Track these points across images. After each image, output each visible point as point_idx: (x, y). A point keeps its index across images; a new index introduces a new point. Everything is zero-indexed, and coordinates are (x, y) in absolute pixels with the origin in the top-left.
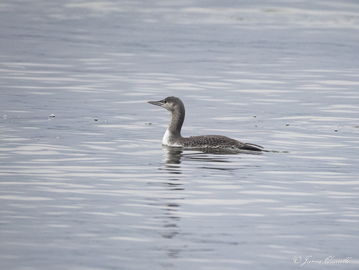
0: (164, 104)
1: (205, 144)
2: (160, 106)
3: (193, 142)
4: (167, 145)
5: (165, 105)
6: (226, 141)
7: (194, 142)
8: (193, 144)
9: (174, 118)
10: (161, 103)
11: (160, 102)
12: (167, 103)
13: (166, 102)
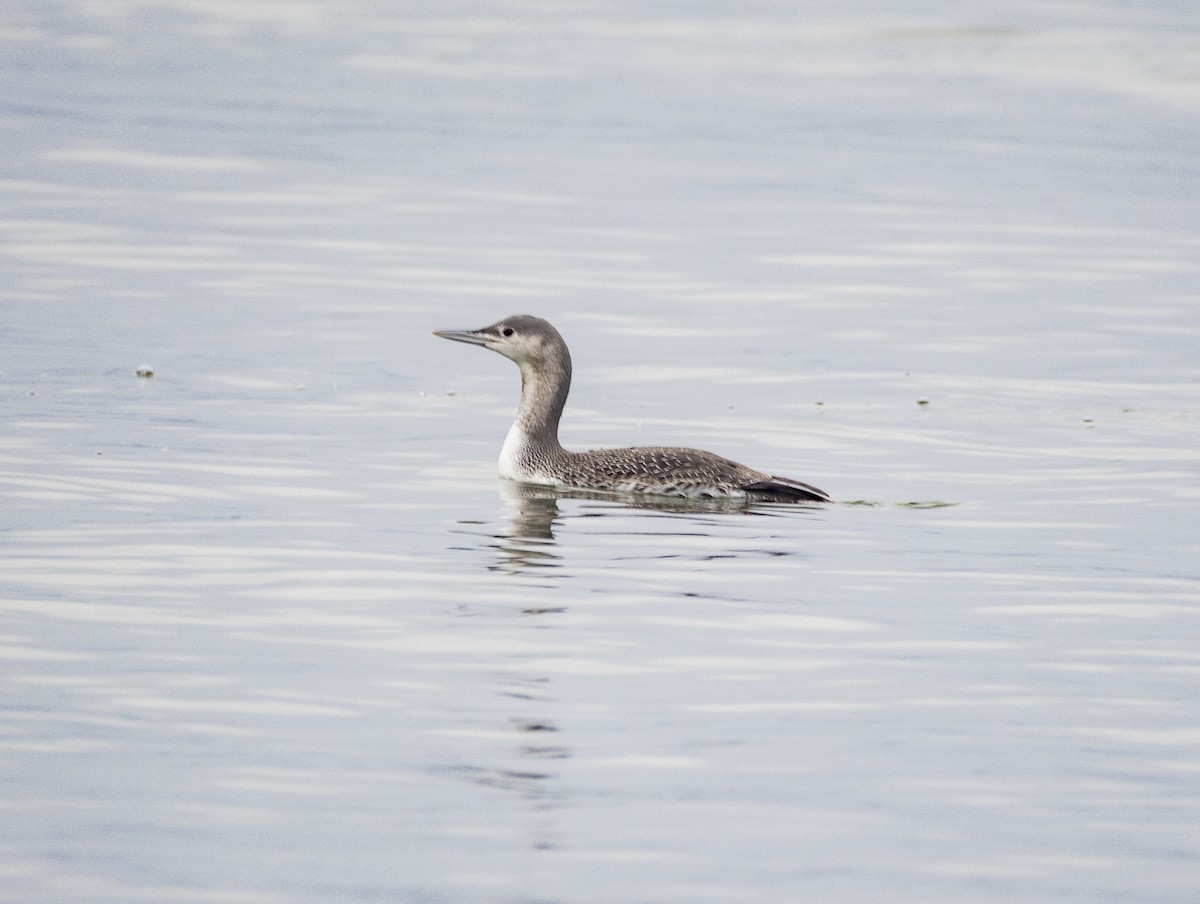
0: (503, 340)
1: (629, 475)
2: (483, 345)
3: (593, 471)
4: (511, 479)
5: (504, 343)
6: (703, 463)
7: (597, 470)
8: (594, 476)
9: (543, 386)
10: (487, 336)
11: (483, 331)
12: (515, 336)
13: (508, 333)
